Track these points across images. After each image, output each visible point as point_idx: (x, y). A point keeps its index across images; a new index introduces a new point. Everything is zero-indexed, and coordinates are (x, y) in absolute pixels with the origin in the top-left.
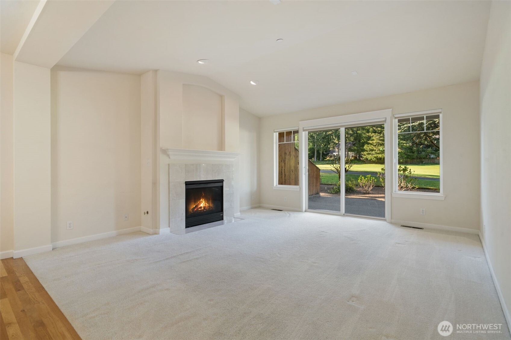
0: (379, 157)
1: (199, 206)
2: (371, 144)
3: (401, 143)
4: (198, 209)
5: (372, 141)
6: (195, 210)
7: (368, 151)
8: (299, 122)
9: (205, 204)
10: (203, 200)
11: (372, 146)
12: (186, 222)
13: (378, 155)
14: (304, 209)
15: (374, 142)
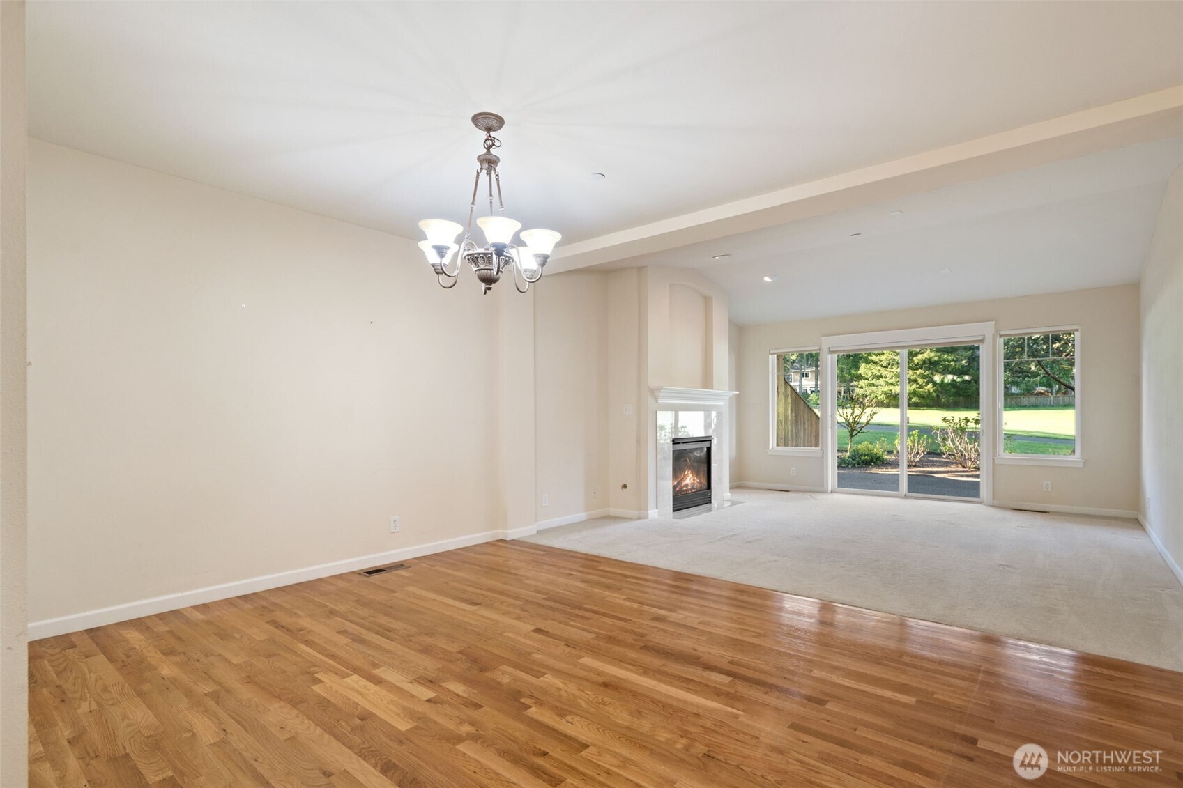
0: (893, 391)
1: (684, 483)
2: (875, 363)
3: (944, 360)
4: (682, 487)
5: (878, 357)
6: (677, 489)
7: (868, 380)
8: (822, 338)
9: (694, 480)
10: (689, 472)
11: (879, 368)
12: (673, 502)
13: (891, 388)
14: (830, 489)
15: (883, 357)
